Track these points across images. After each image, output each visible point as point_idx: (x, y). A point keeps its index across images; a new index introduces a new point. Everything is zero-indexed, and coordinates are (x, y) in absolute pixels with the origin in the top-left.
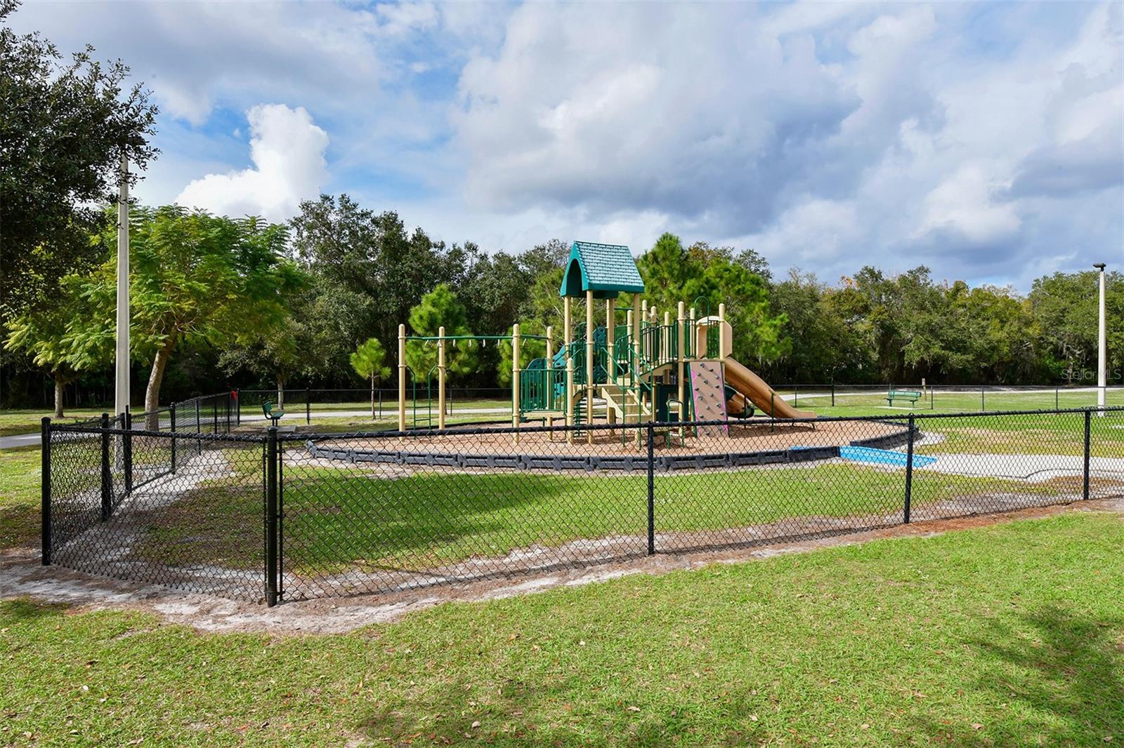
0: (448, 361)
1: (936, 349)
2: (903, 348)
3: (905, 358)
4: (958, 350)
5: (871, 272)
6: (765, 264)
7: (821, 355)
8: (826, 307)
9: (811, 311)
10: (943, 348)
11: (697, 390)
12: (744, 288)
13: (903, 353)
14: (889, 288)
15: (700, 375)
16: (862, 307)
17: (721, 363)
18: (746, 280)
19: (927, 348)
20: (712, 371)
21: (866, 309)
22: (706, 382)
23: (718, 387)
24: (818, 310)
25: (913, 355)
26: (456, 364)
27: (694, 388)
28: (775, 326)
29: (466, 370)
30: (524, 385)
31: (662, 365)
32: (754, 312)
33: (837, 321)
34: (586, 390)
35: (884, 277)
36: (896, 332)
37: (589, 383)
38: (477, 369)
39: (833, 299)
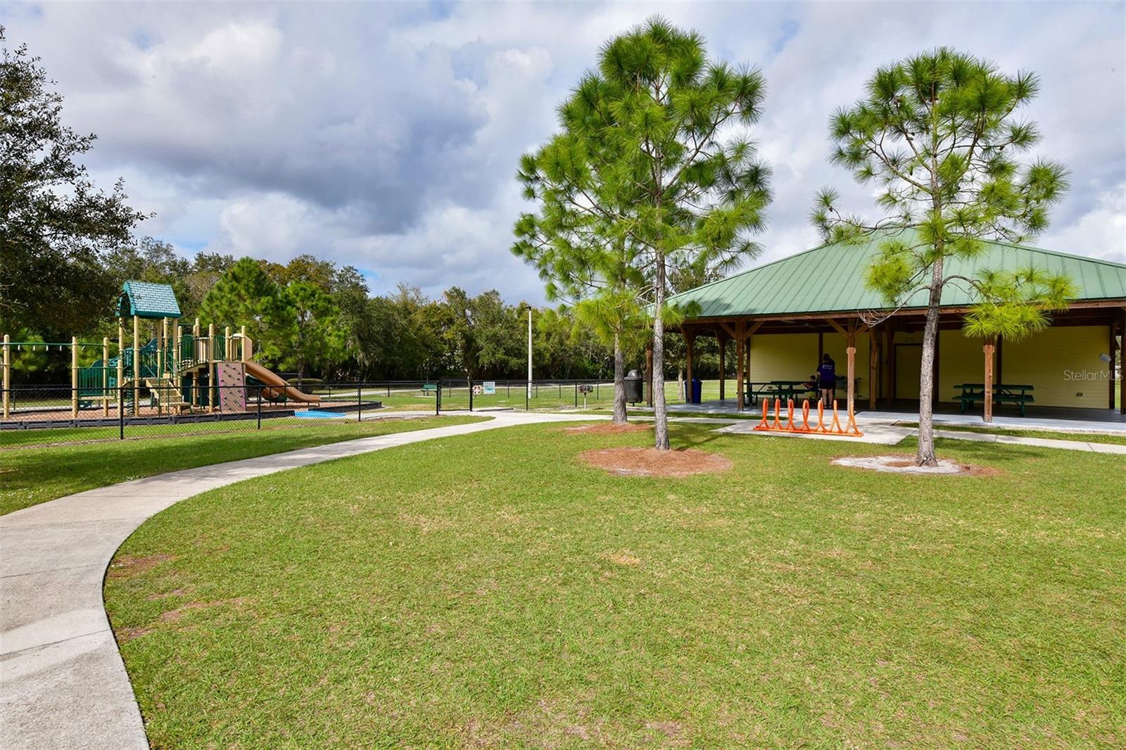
0: (11, 360)
1: (500, 355)
2: (478, 354)
3: (480, 362)
4: (516, 356)
5: (457, 291)
6: (363, 280)
7: (414, 358)
8: (419, 318)
9: (405, 322)
10: (505, 354)
11: (223, 381)
12: (317, 305)
13: (478, 357)
14: (471, 305)
15: (225, 372)
16: (447, 319)
17: (243, 364)
18: (319, 299)
19: (494, 354)
20: (234, 369)
21: (451, 321)
22: (230, 376)
23: (239, 379)
24: (410, 321)
25: (485, 359)
26: (20, 363)
27: (220, 380)
28: (339, 336)
29: (32, 368)
30: (81, 375)
31: (200, 364)
32: (325, 324)
33: (428, 330)
34: (134, 381)
35: (467, 296)
36: (474, 340)
37: (136, 377)
38: (46, 368)
39: (425, 312)
